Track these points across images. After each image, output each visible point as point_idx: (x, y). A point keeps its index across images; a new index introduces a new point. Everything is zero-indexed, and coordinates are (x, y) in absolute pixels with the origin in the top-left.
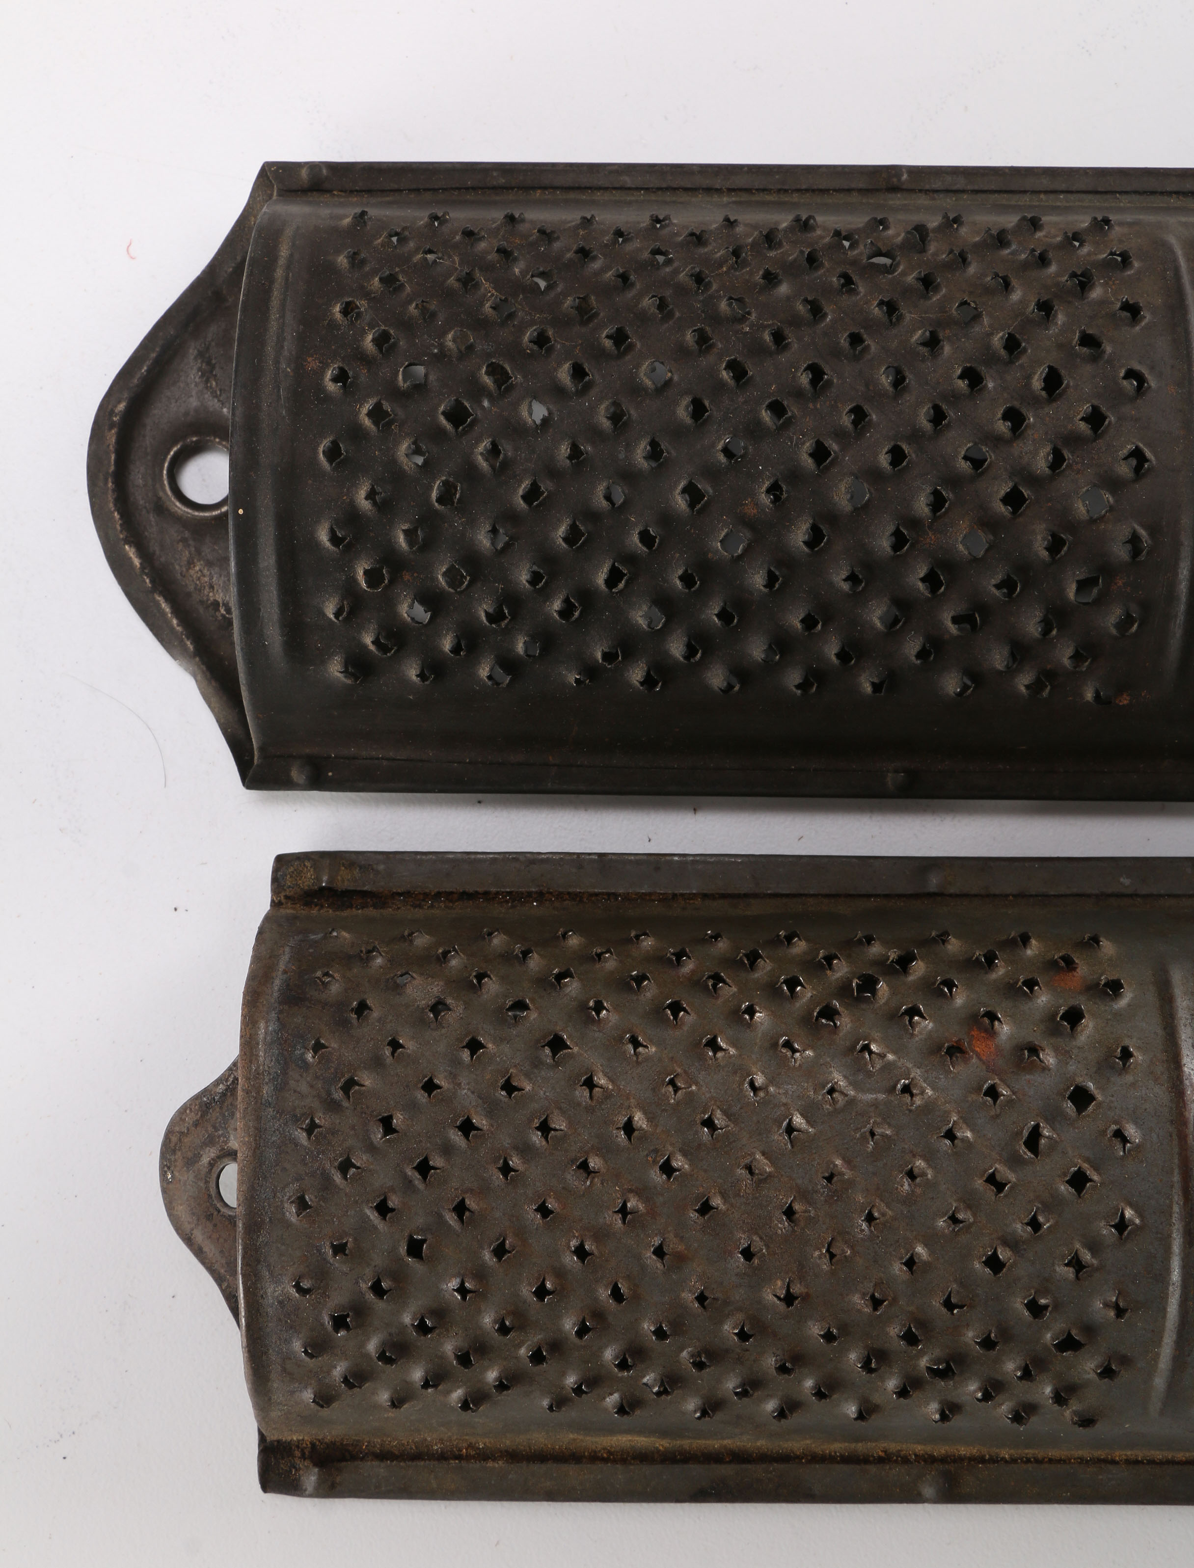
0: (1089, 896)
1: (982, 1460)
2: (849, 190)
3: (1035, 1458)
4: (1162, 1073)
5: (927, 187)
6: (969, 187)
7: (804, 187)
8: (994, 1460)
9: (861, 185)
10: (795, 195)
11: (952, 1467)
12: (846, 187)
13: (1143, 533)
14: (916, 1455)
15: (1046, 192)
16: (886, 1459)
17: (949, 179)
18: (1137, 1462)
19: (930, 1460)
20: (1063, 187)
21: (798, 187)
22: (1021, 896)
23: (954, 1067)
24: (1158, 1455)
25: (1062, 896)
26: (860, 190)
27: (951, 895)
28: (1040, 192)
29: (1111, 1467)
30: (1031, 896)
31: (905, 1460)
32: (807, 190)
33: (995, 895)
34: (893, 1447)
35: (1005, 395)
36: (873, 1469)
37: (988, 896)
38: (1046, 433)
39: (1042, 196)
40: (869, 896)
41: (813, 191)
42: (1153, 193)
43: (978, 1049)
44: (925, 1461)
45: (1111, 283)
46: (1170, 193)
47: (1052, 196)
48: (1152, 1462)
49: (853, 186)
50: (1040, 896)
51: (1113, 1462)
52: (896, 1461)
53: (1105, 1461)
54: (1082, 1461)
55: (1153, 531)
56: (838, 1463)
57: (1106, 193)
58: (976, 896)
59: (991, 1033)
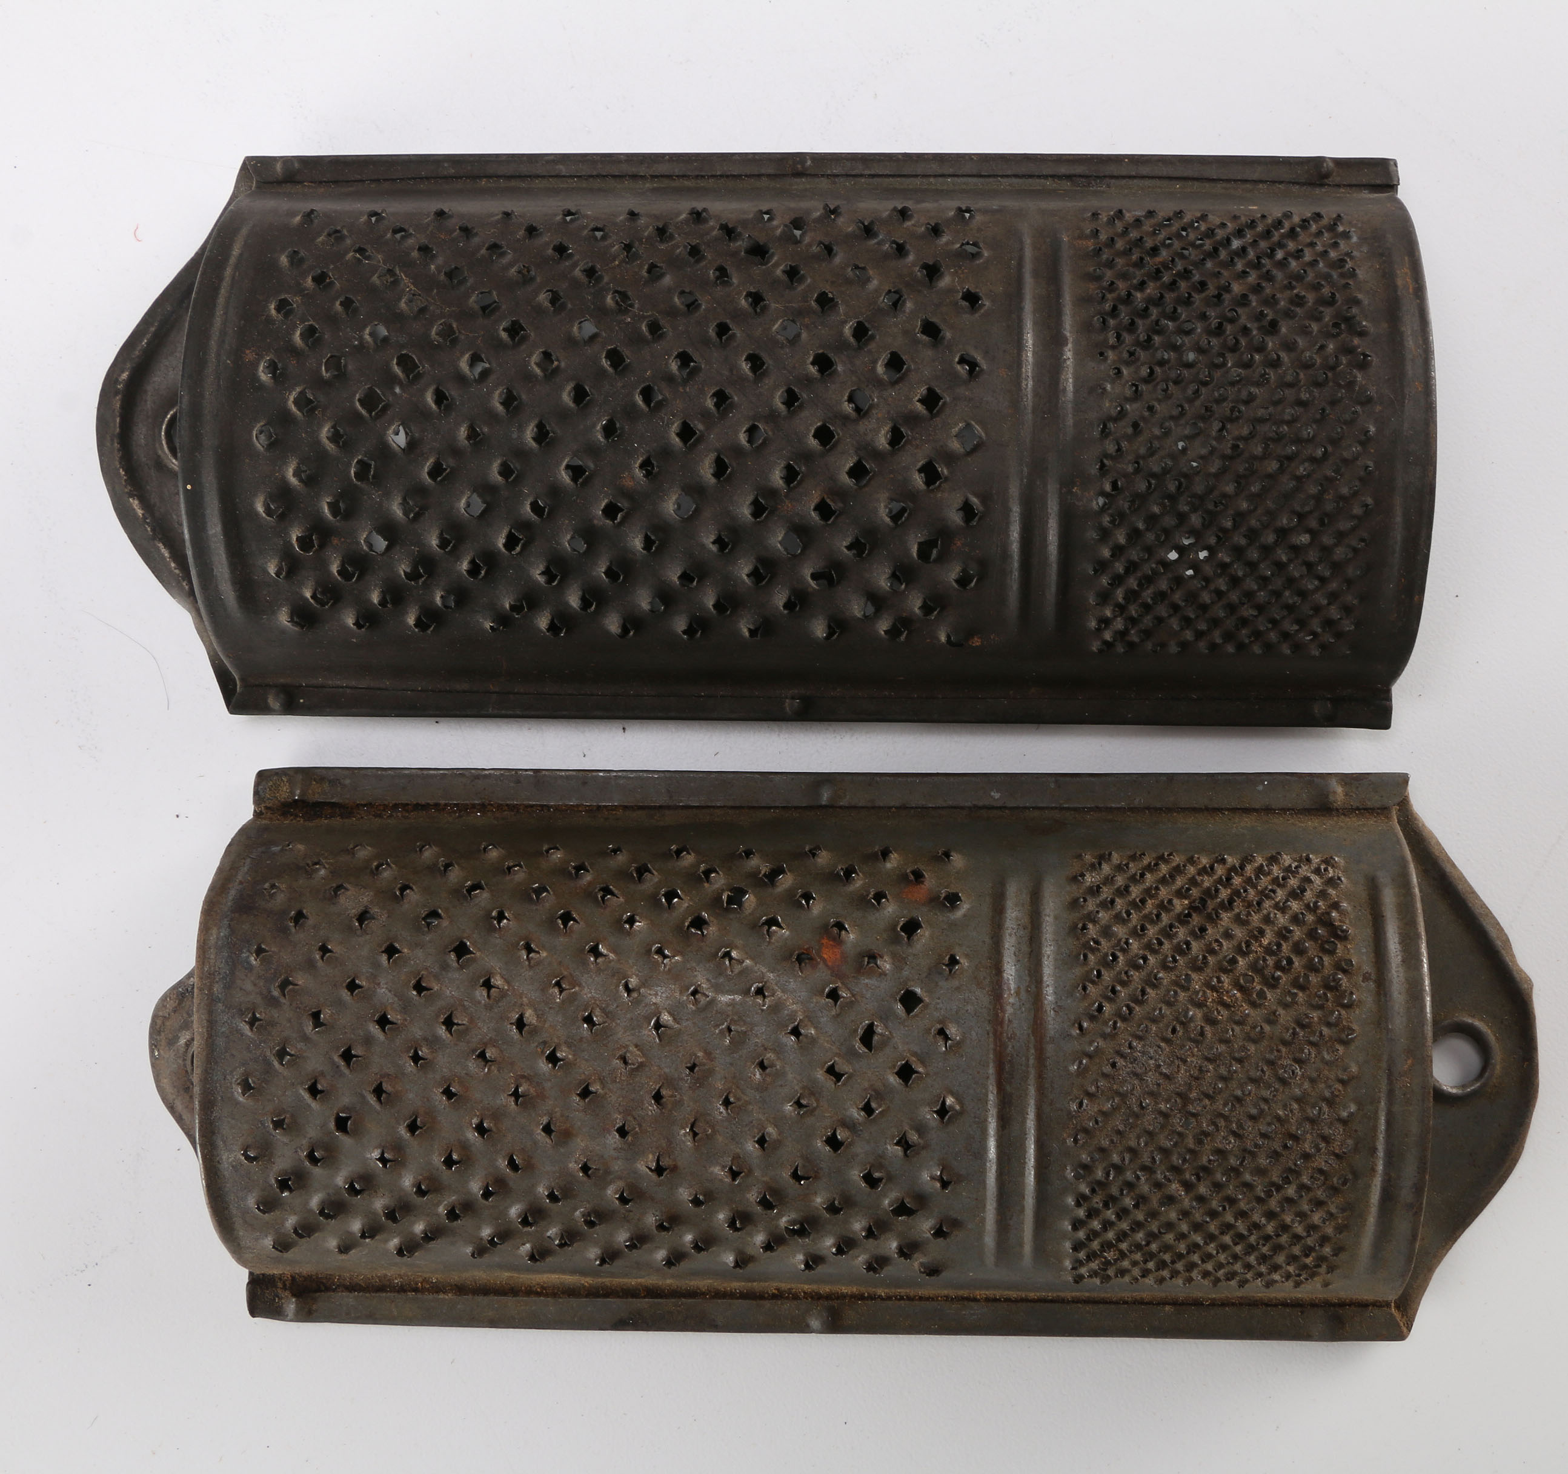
0: (962, 808)
1: (861, 1297)
2: (759, 176)
3: (907, 1296)
4: (985, 978)
5: (829, 172)
6: (867, 172)
7: (719, 173)
8: (872, 1297)
9: (771, 171)
10: (711, 181)
11: (835, 1303)
12: (756, 173)
13: (975, 500)
14: (804, 1293)
15: (935, 176)
16: (779, 1296)
17: (848, 164)
18: (995, 1300)
19: (817, 1297)
20: (951, 171)
21: (714, 173)
22: (903, 807)
23: (802, 972)
24: (1013, 1294)
25: (939, 808)
26: (769, 176)
27: (841, 807)
28: (930, 176)
29: (972, 1304)
30: (912, 808)
31: (796, 1297)
32: (721, 176)
33: (880, 808)
34: (784, 1286)
35: (854, 378)
36: (767, 1304)
37: (873, 808)
38: (889, 413)
39: (932, 180)
40: (770, 808)
41: (727, 176)
42: (1031, 176)
43: (825, 956)
44: (812, 1298)
45: (960, 272)
46: (1046, 177)
47: (941, 180)
48: (1008, 1300)
49: (763, 171)
50: (919, 808)
51: (975, 1300)
52: (788, 1298)
53: (968, 1299)
54: (947, 1298)
55: (985, 498)
56: (737, 1298)
57: (989, 176)
58: (863, 807)
59: (838, 941)
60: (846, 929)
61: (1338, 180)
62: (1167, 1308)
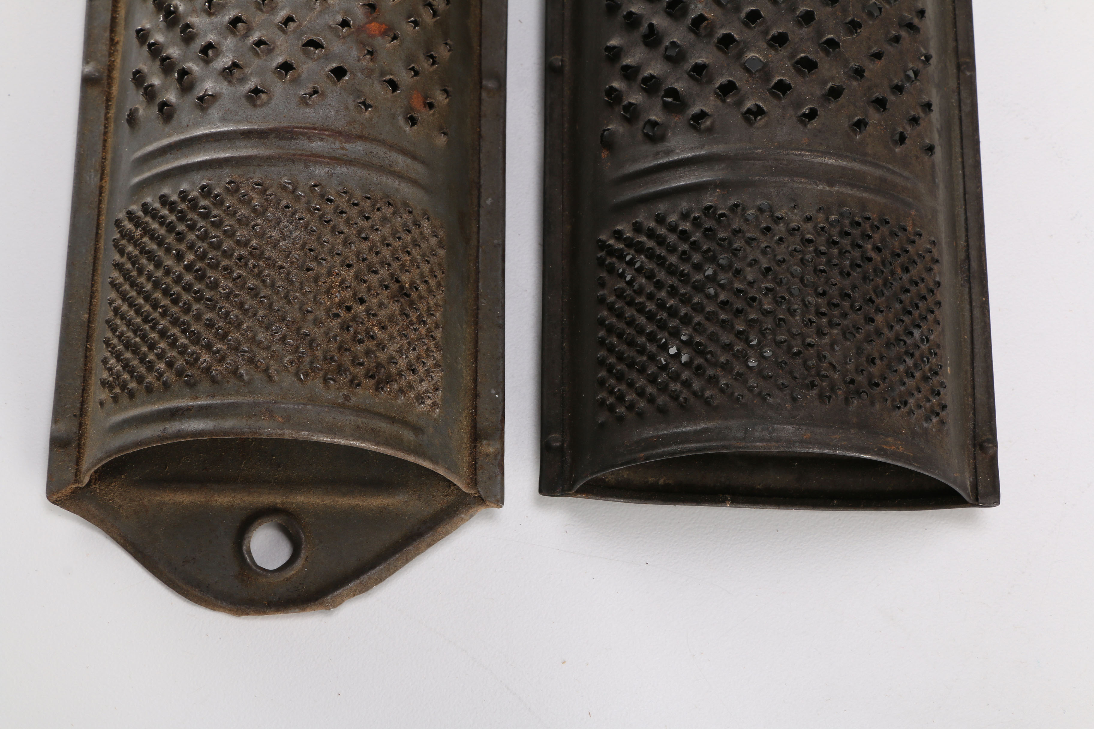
0: (479, 177)
1: (108, 100)
2: (956, 40)
3: (107, 132)
5: (962, 88)
6: (963, 115)
7: (957, 12)
8: (108, 108)
9: (960, 47)
10: (951, 8)
11: (105, 82)
12: (958, 38)
13: (708, 123)
14: (114, 61)
15: (963, 162)
16: (113, 43)
17: (969, 101)
18: (101, 193)
19: (110, 68)
20: (967, 173)
21: (957, 9)
22: (480, 137)
23: (362, 5)
24: (104, 206)
26: (957, 47)
27: (480, 94)
28: (963, 158)
29: (99, 176)
30: (479, 142)
31: (111, 54)
32: (955, 14)
34: (120, 48)
36: (107, 34)
37: (480, 116)
38: (772, 62)
39: (960, 160)
40: (480, 46)
41: (955, 19)
42: (967, 230)
43: (373, 24)
44: (110, 66)
46: (967, 241)
47: (960, 166)
48: (100, 202)
49: (960, 42)
50: (480, 147)
51: (102, 179)
52: (110, 49)
53: (102, 174)
54: (104, 158)
55: (710, 130)
56: (112, 15)
57: (965, 200)
58: (480, 109)
59: (384, 34)
60: (392, 41)
61: (979, 458)
62: (86, 316)
